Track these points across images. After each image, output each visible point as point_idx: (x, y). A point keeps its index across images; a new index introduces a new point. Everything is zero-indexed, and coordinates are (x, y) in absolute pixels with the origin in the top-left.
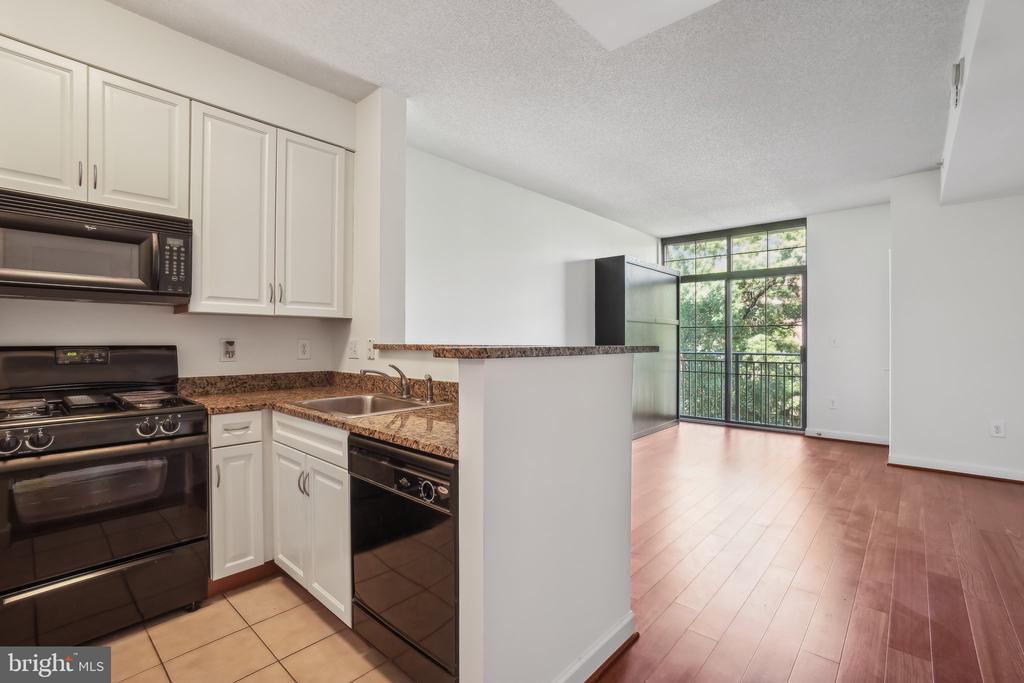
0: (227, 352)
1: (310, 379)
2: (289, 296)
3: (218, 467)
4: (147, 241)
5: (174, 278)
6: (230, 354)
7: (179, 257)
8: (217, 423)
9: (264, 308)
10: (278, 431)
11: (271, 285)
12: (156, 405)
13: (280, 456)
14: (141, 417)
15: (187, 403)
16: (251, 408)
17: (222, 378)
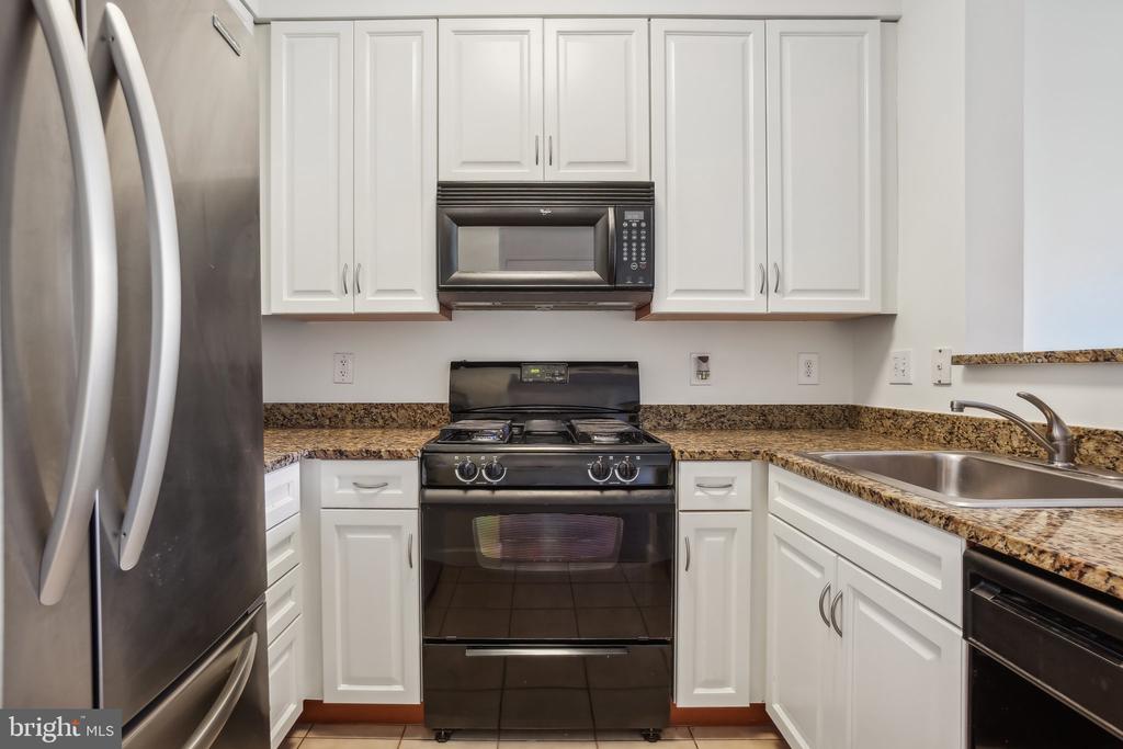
0: (700, 372)
1: (818, 416)
2: (790, 282)
3: (686, 540)
4: (603, 218)
5: (634, 266)
6: (703, 374)
7: (639, 235)
8: (688, 475)
9: (752, 303)
10: (778, 499)
11: (761, 266)
12: (612, 439)
13: (781, 541)
14: (593, 455)
15: (650, 440)
16: (737, 456)
17: (693, 408)
